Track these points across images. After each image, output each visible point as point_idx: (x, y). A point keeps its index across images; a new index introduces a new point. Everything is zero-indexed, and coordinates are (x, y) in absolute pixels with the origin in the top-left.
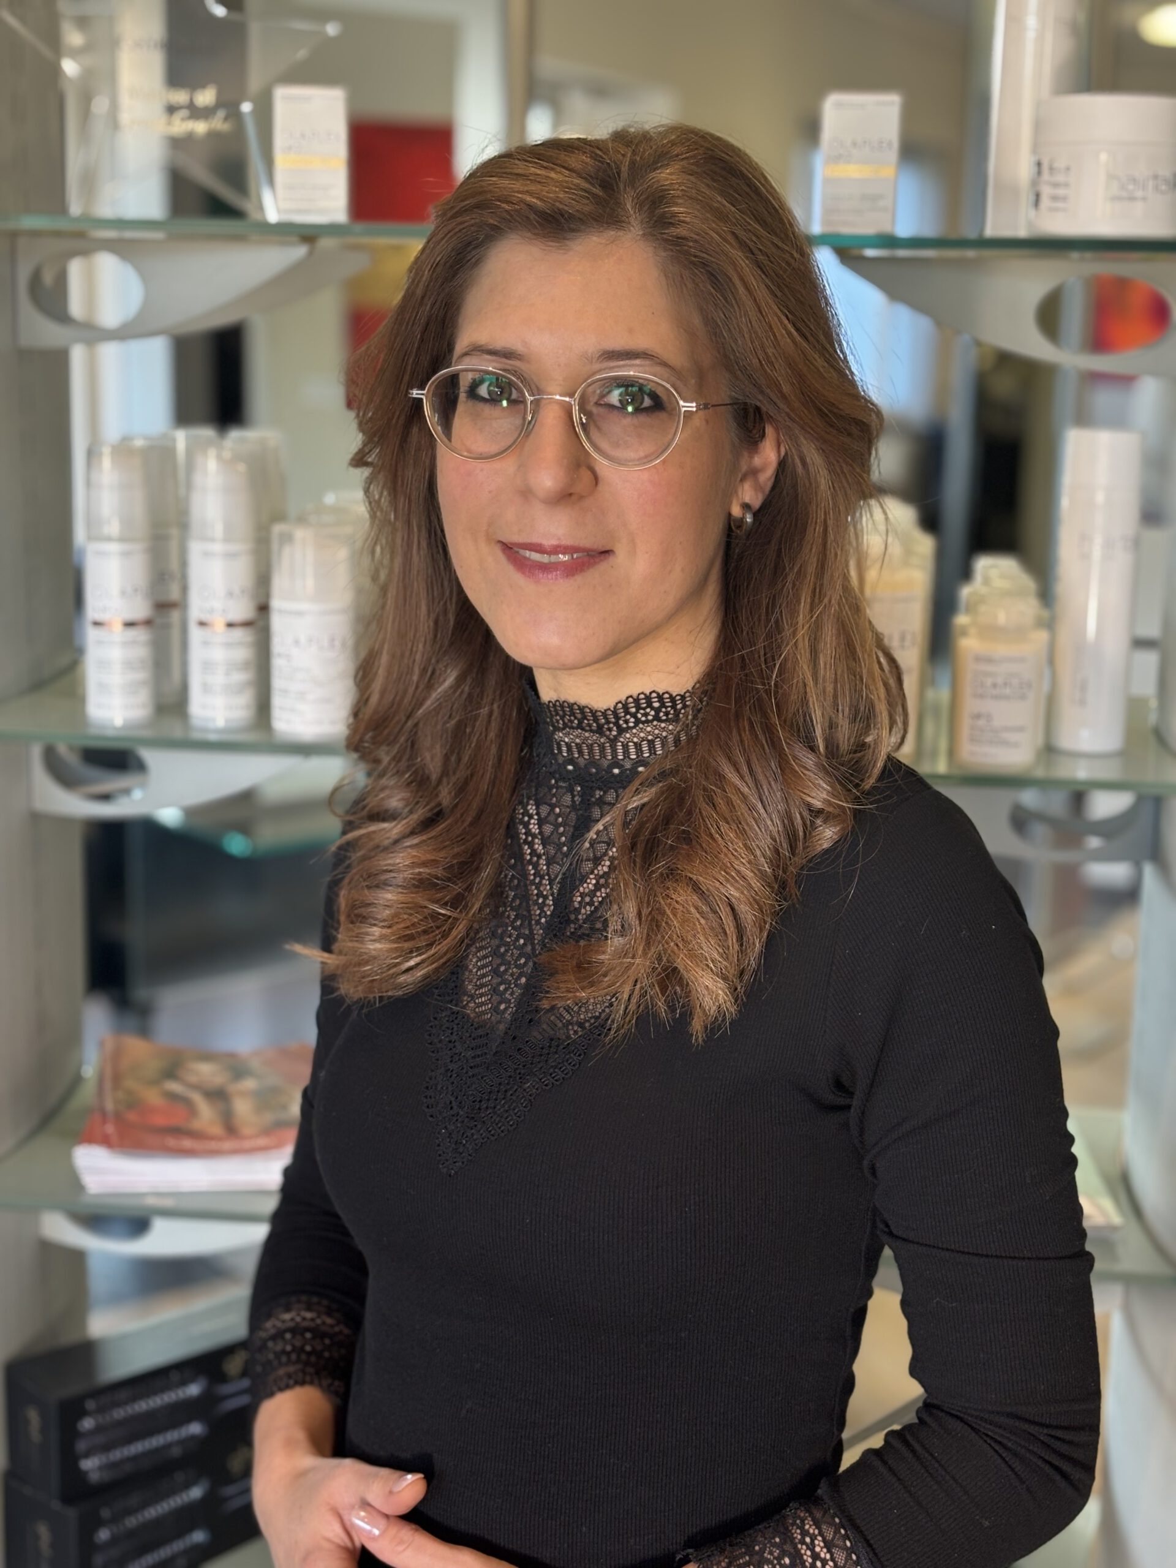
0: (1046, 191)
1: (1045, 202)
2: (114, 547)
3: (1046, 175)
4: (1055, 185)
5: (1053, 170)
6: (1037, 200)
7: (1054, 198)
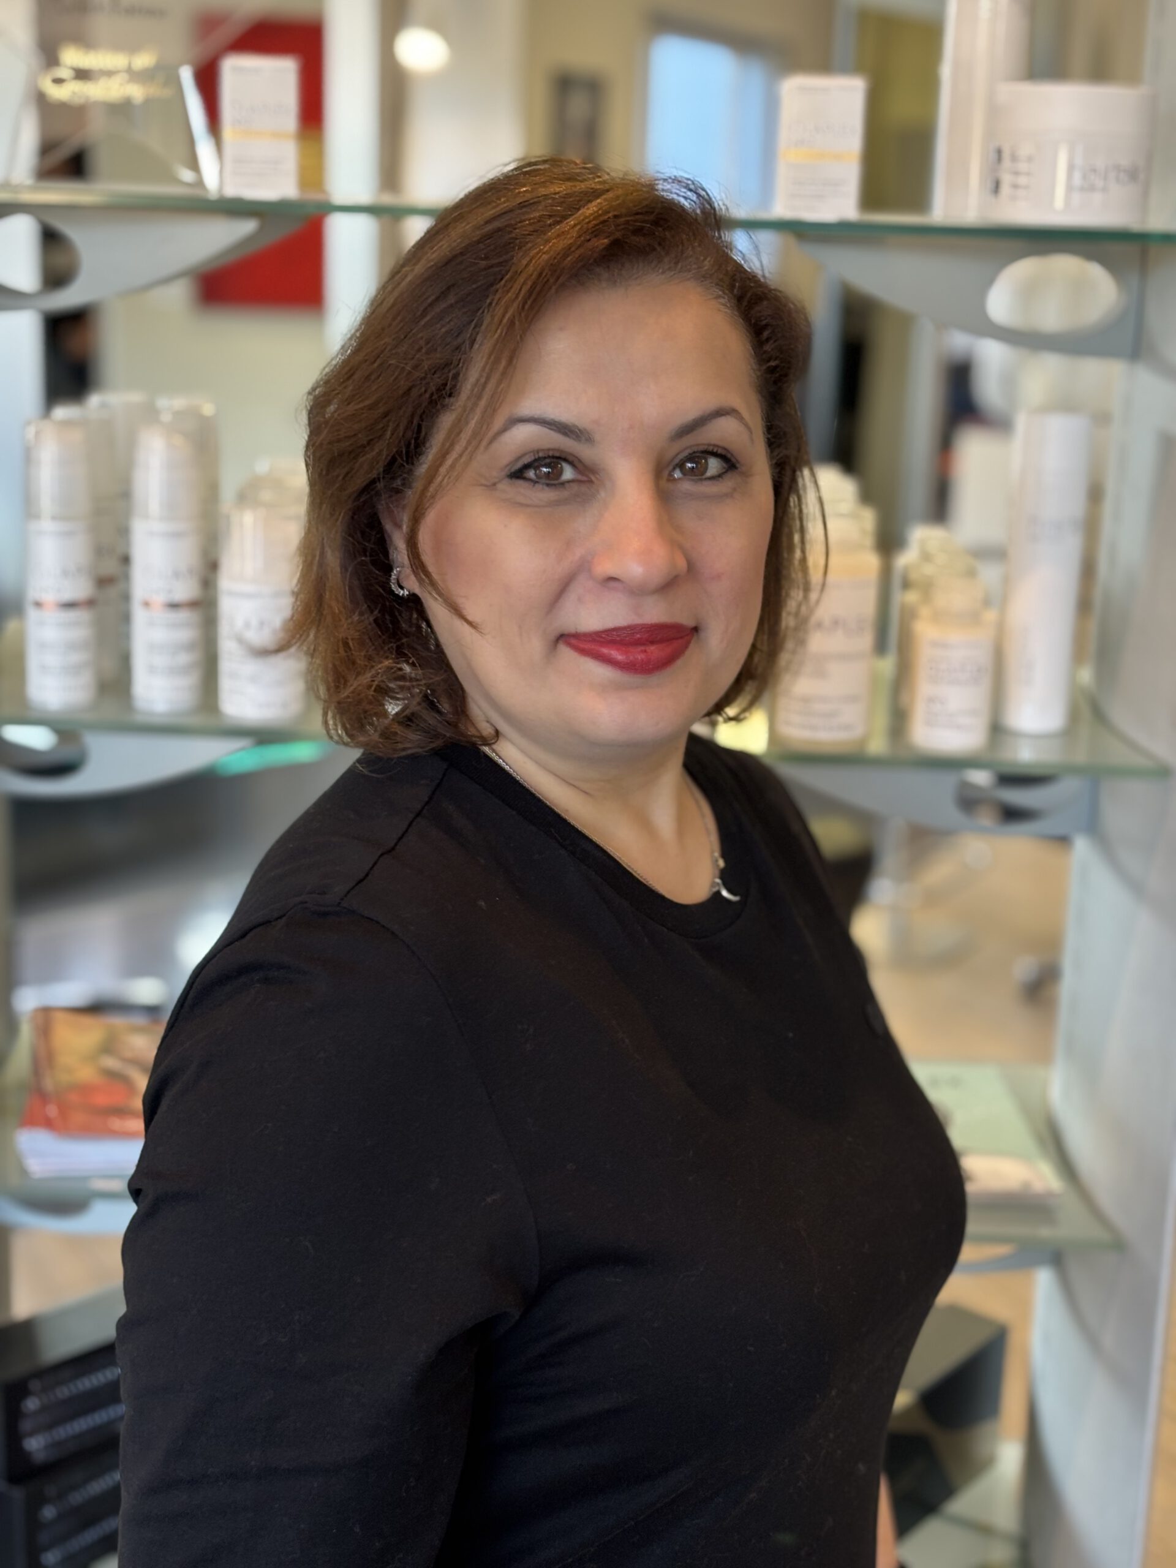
0: (1006, 179)
1: (1005, 189)
2: (51, 526)
3: (1007, 163)
4: (1017, 173)
5: (1014, 158)
6: (996, 187)
7: (1015, 186)
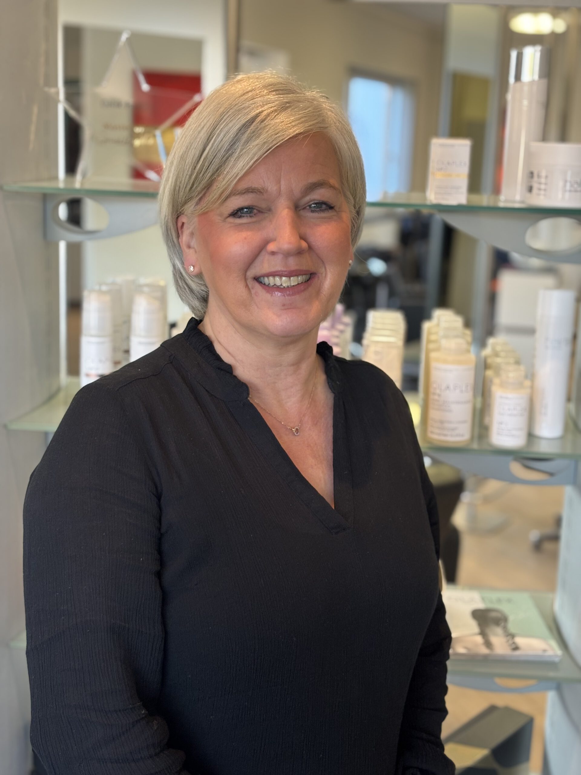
0: (535, 186)
1: (535, 191)
2: (94, 340)
3: (535, 178)
4: (540, 183)
5: (539, 176)
6: (530, 189)
7: (540, 189)
